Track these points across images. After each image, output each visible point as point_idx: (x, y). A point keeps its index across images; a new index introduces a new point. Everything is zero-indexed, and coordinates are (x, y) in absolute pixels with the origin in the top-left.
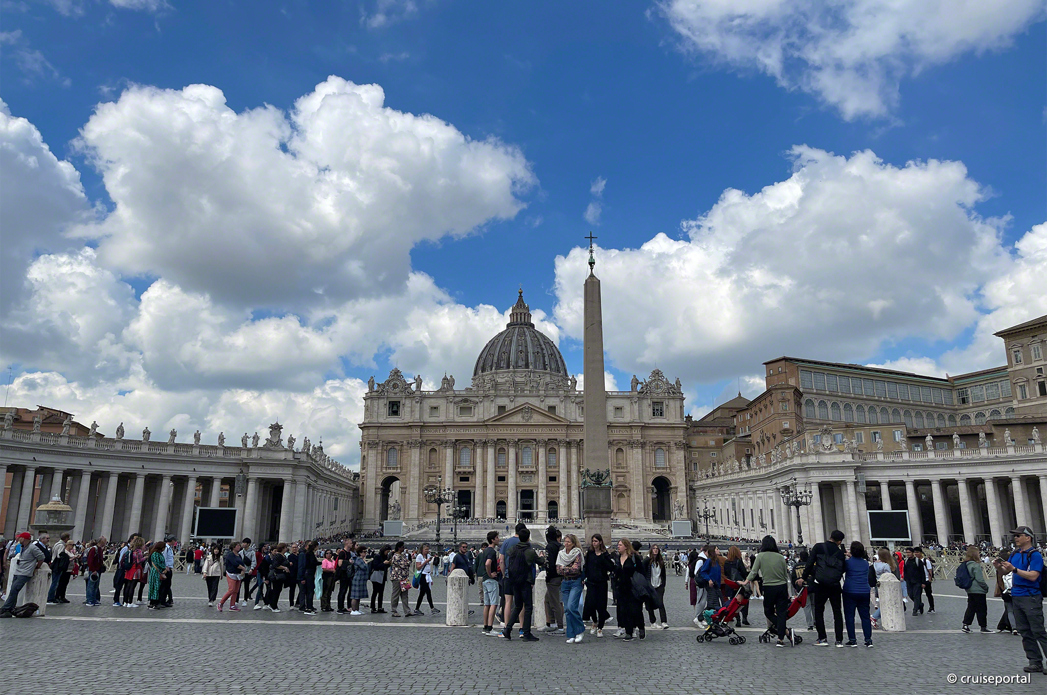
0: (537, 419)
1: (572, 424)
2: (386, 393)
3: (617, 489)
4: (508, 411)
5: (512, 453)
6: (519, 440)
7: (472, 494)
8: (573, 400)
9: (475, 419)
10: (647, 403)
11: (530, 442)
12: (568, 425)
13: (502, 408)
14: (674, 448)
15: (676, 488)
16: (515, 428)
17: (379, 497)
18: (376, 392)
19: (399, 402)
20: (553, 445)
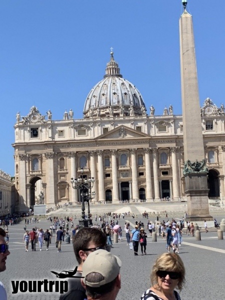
0: (128, 136)
1: (153, 138)
2: (29, 124)
4: (110, 131)
5: (113, 159)
6: (118, 150)
8: (153, 122)
9: (88, 138)
11: (125, 151)
12: (150, 139)
13: (106, 130)
15: (223, 177)
16: (115, 142)
17: (28, 190)
18: (22, 122)
19: (38, 129)
20: (140, 152)
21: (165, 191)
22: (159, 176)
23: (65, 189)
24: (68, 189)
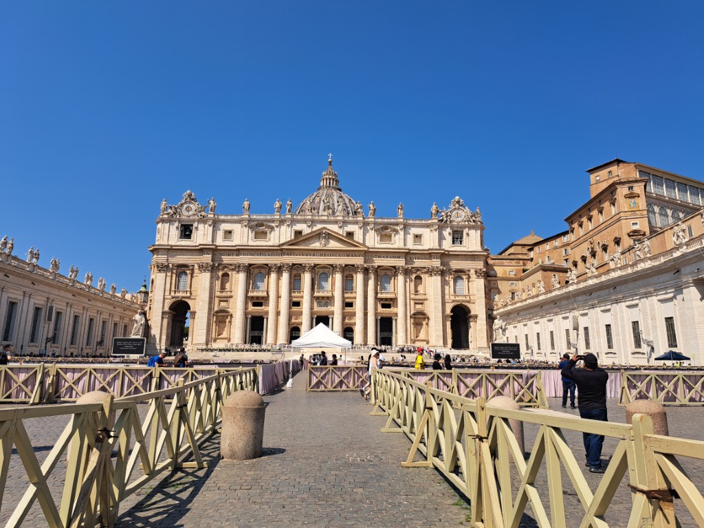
0: (333, 245)
1: (371, 250)
2: (178, 217)
3: (416, 316)
4: (305, 235)
5: (307, 278)
6: (316, 265)
7: (265, 320)
8: (372, 227)
9: (270, 243)
10: (447, 232)
11: (326, 268)
12: (366, 252)
13: (298, 233)
14: (475, 276)
15: (476, 317)
16: (312, 253)
17: (165, 321)
18: (168, 214)
19: (192, 225)
20: (350, 271)
21: (386, 334)
22: (376, 309)
23: (225, 322)
24: (230, 322)
